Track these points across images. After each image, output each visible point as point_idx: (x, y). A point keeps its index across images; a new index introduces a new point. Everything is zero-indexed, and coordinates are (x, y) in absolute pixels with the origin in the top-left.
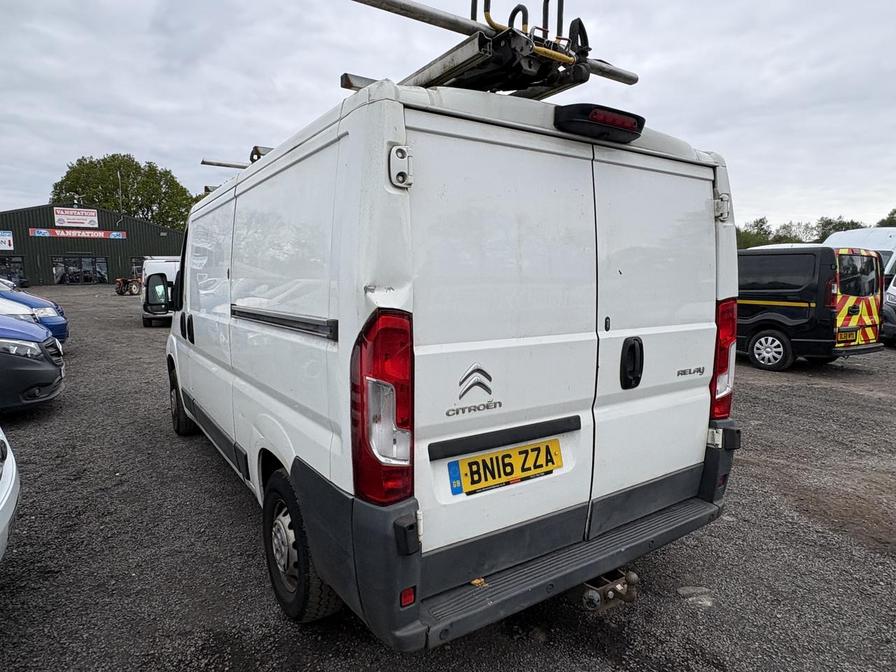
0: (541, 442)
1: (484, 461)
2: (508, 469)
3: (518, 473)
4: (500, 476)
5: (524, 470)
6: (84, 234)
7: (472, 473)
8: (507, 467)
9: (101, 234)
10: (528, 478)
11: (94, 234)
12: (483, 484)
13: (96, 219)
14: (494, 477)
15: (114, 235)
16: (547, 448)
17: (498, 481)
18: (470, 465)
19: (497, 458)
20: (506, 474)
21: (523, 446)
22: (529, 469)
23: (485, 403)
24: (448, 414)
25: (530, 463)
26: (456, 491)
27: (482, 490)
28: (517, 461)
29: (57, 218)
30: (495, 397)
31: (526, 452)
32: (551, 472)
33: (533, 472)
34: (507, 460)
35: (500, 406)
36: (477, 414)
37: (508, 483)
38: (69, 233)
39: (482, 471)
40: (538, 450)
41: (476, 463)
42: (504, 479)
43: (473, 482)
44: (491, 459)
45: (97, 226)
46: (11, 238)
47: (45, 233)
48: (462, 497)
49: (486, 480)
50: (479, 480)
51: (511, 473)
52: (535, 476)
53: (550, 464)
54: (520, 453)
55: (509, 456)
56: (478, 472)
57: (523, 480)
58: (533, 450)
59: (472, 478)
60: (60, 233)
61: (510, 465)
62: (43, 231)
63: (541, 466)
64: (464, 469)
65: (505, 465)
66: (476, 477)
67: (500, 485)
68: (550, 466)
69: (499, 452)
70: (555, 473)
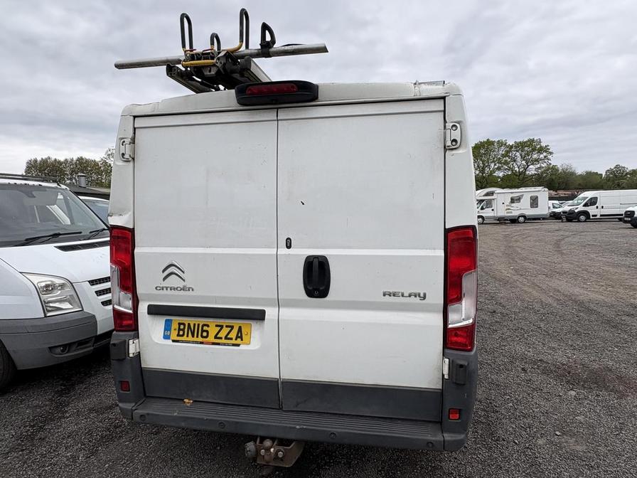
0: (236, 323)
1: (189, 324)
2: (205, 334)
3: (211, 338)
4: (197, 337)
5: (216, 337)
7: (179, 329)
8: (204, 332)
10: (218, 344)
12: (185, 338)
14: (193, 336)
16: (240, 328)
17: (195, 339)
18: (180, 324)
19: (199, 325)
20: (202, 336)
21: (221, 321)
22: (221, 338)
23: (182, 287)
24: (156, 288)
25: (222, 334)
26: (166, 337)
27: (183, 342)
28: (213, 331)
30: (188, 284)
31: (222, 327)
32: (238, 345)
33: (223, 341)
34: (205, 328)
35: (193, 290)
36: (176, 293)
37: (202, 343)
39: (186, 330)
40: (232, 327)
41: (184, 324)
42: (200, 339)
43: (178, 335)
44: (195, 325)
48: (169, 342)
49: (188, 336)
50: (183, 335)
51: (207, 337)
52: (224, 344)
53: (239, 339)
54: (217, 326)
55: (208, 326)
56: (183, 330)
57: (213, 344)
58: (227, 326)
59: (179, 332)
61: (207, 332)
63: (231, 339)
64: (175, 326)
65: (203, 331)
66: (181, 333)
67: (197, 343)
68: (239, 341)
69: (202, 321)
70: (242, 347)
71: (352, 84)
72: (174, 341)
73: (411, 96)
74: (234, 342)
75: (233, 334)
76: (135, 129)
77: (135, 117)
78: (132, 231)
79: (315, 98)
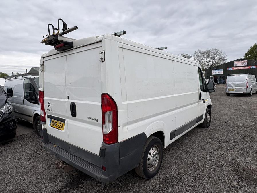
0: (62, 123)
5: (58, 127)
6: (242, 68)
9: (248, 68)
11: (245, 68)
13: (247, 63)
15: (252, 67)
24: (47, 110)
28: (58, 124)
29: (235, 64)
30: (52, 109)
34: (56, 123)
36: (50, 112)
38: (238, 68)
45: (247, 65)
46: (222, 71)
47: (231, 69)
57: (57, 129)
60: (235, 68)
62: (231, 68)
64: (52, 122)
67: (54, 127)
68: (61, 129)
69: (56, 121)
70: (62, 131)
71: (88, 38)
72: (51, 126)
73: (94, 41)
74: (60, 129)
75: (61, 127)
76: (44, 61)
77: (43, 58)
78: (43, 92)
79: (73, 47)
